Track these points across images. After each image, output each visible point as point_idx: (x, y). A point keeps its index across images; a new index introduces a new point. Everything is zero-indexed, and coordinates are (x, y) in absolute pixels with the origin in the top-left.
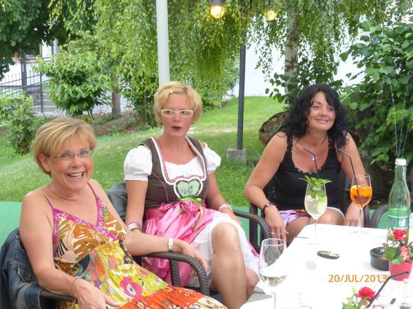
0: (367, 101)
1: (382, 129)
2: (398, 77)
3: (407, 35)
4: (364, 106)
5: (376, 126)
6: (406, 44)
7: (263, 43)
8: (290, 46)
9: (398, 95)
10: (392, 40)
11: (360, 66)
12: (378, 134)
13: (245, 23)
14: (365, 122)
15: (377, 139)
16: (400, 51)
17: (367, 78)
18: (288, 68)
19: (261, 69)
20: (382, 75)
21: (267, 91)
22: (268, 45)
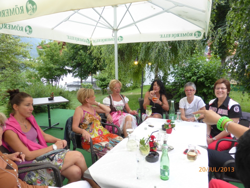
0: (175, 86)
1: (178, 94)
2: (183, 80)
3: (185, 69)
4: (174, 88)
5: (177, 93)
6: (185, 72)
7: (149, 71)
8: (156, 72)
9: (183, 85)
10: (181, 70)
11: (173, 77)
12: (177, 95)
13: (144, 66)
14: (174, 92)
15: (177, 96)
16: (183, 73)
17: (175, 80)
18: (155, 78)
19: (148, 78)
20: (178, 80)
21: (150, 83)
22: (150, 72)
